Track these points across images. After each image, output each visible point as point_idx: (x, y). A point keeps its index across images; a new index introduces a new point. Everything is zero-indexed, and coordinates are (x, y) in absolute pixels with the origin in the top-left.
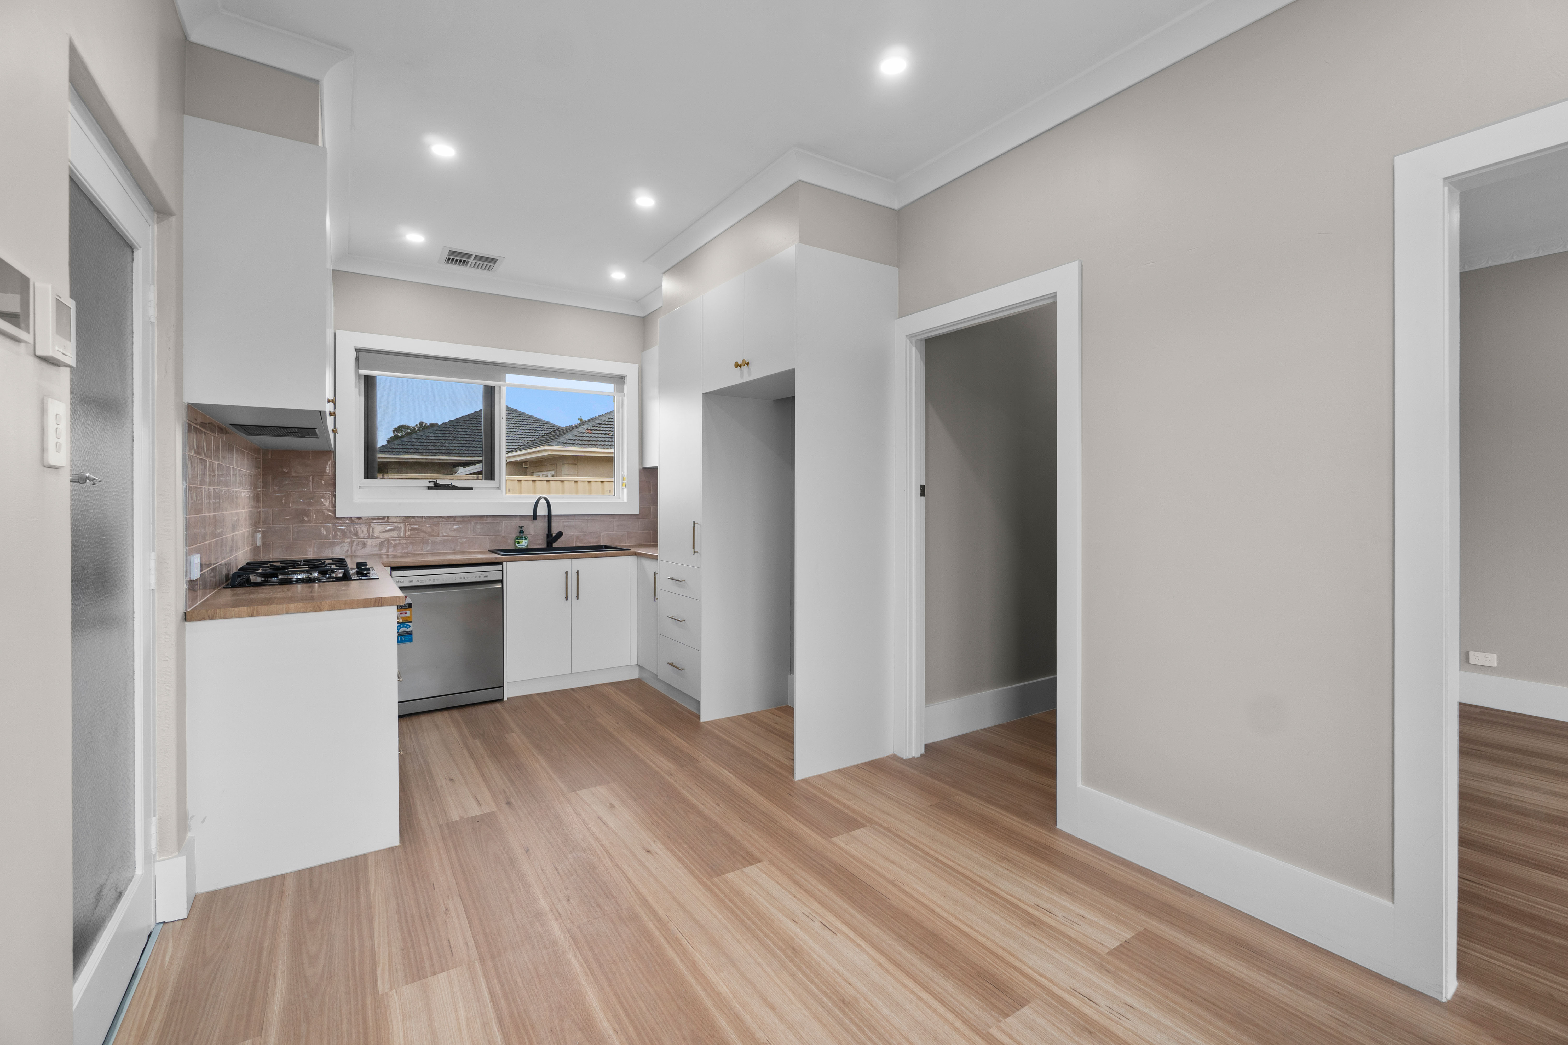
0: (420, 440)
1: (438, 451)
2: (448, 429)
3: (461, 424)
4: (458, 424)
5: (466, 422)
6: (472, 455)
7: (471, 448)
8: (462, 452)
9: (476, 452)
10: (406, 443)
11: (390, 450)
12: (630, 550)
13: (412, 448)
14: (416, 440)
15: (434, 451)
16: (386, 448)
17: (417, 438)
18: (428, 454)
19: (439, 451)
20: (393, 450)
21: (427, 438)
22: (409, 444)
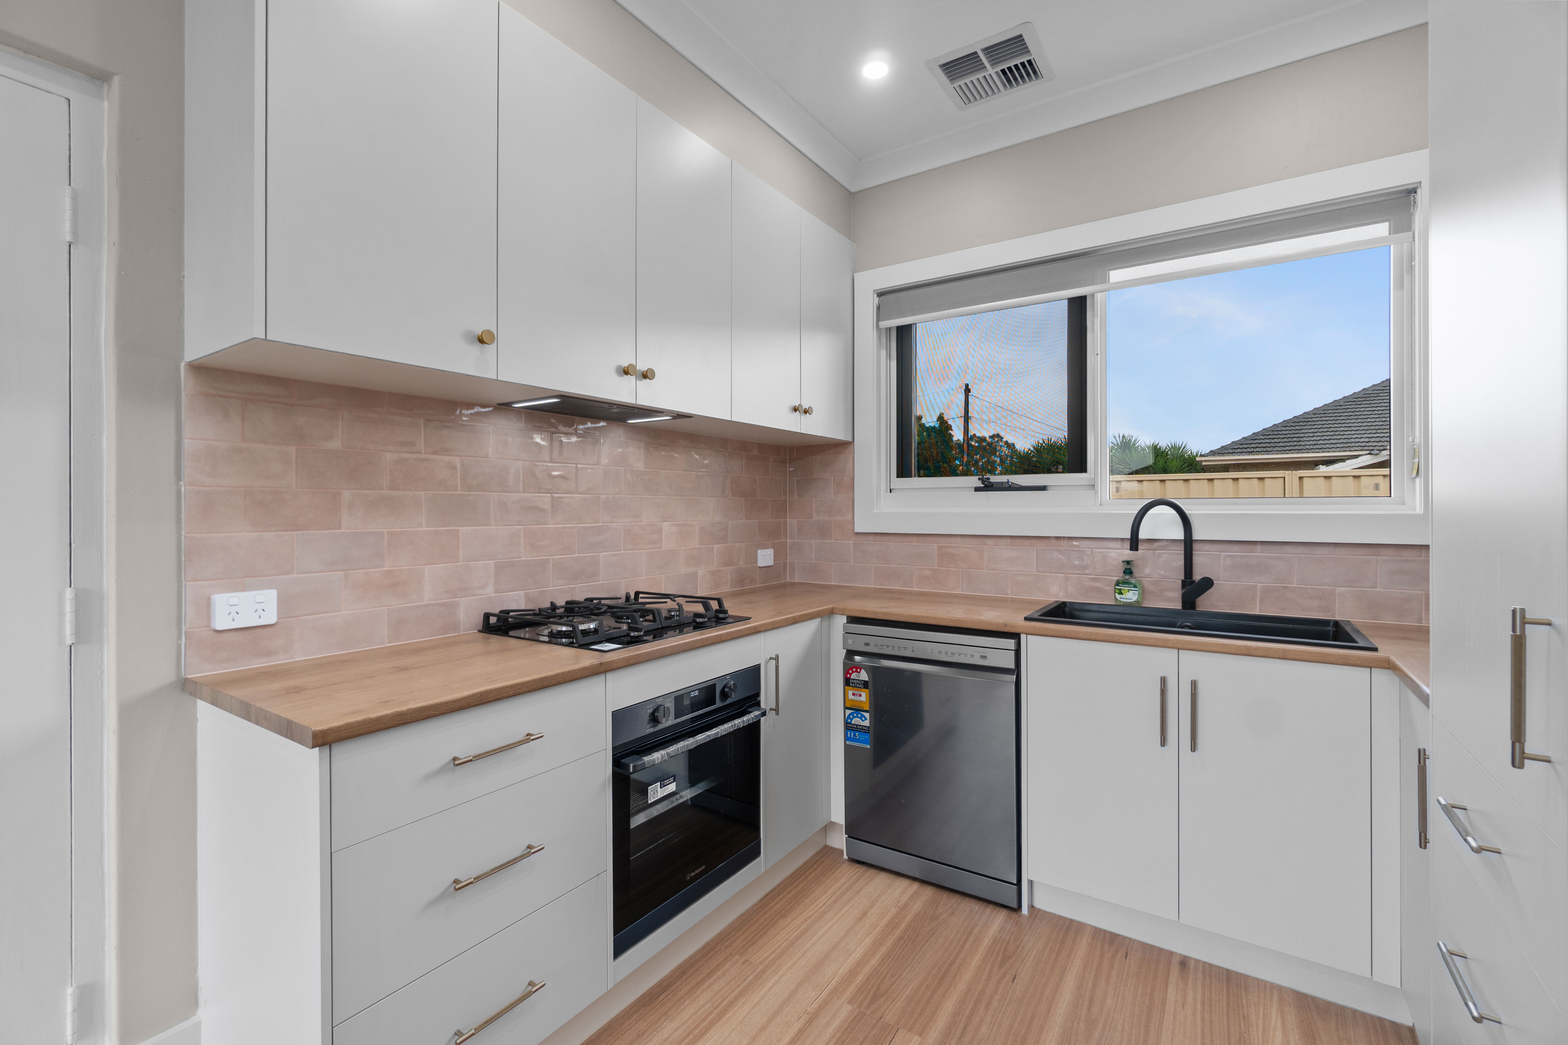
0: (1270, 437)
1: (1291, 448)
2: (1310, 420)
3: (1330, 411)
4: (1327, 412)
5: (1338, 407)
6: (1341, 449)
7: (1342, 441)
8: (1327, 446)
9: (1349, 445)
10: (1252, 441)
11: (1231, 451)
12: (1375, 649)
13: (1258, 447)
14: (1265, 437)
15: (1287, 448)
16: (1225, 449)
17: (1267, 434)
18: (1277, 452)
19: (1294, 448)
20: (1234, 450)
21: (1280, 433)
22: (1254, 442)
